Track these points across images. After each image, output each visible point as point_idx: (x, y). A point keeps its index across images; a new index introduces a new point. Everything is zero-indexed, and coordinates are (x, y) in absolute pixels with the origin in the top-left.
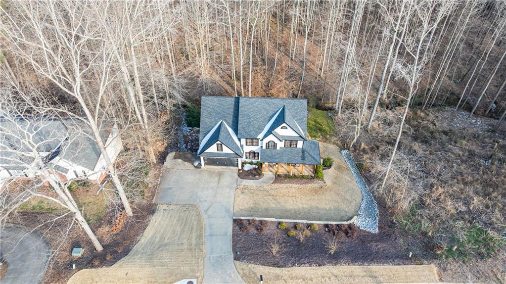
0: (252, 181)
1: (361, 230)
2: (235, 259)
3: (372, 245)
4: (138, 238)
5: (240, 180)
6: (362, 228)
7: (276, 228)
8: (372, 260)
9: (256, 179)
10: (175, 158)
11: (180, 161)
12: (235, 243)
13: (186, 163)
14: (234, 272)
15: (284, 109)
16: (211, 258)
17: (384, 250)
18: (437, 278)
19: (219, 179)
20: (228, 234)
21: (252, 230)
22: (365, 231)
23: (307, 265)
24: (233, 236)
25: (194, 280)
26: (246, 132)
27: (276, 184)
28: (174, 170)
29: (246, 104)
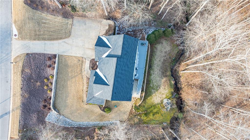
0: (89, 66)
1: (48, 113)
2: (28, 54)
3: (35, 115)
4: (46, 12)
5: (90, 60)
6: (49, 114)
7: (51, 74)
8: (23, 112)
9: (89, 68)
10: (109, 25)
11: (107, 28)
12: (39, 54)
13: (105, 31)
14: (20, 53)
15: (108, 85)
16: (29, 44)
17: (31, 119)
18: (12, 137)
19: (92, 49)
20: (45, 52)
21: (48, 63)
22: (47, 115)
23: (22, 83)
24: (44, 54)
25: (17, 37)
26: (101, 62)
27: (86, 78)
28: (100, 25)
29: (113, 62)
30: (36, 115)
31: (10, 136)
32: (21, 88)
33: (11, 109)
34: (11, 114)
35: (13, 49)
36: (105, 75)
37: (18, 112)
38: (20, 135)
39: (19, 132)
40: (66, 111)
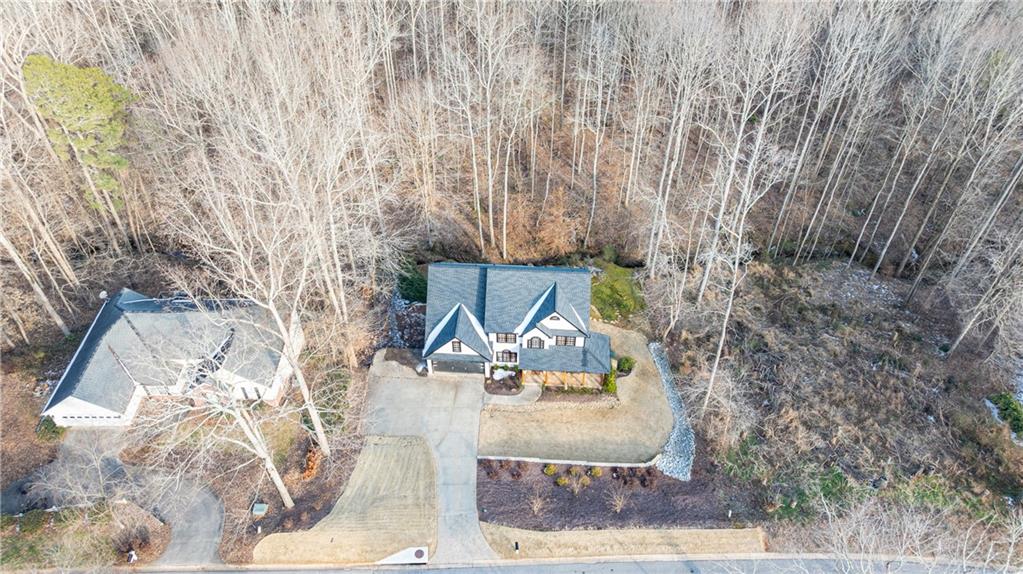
0: (506, 397)
1: (665, 477)
2: (483, 518)
3: (678, 499)
4: (341, 487)
5: (487, 395)
7: (541, 472)
8: (674, 522)
9: (512, 395)
10: (386, 359)
11: (394, 363)
12: (480, 496)
13: (404, 367)
14: (479, 538)
15: (555, 288)
16: (447, 518)
17: (694, 507)
18: (763, 546)
19: (456, 393)
20: (471, 482)
21: (506, 477)
22: (670, 478)
23: (581, 528)
24: (478, 485)
25: (425, 549)
26: (497, 324)
27: (543, 403)
28: (386, 380)
29: (498, 279)
30: (676, 498)
31: (761, 552)
32: (599, 528)
33: (676, 558)
34: (691, 557)
35: (467, 562)
36: (531, 303)
37: (679, 533)
38: (750, 524)
39: (744, 527)
40: (650, 442)
